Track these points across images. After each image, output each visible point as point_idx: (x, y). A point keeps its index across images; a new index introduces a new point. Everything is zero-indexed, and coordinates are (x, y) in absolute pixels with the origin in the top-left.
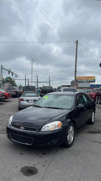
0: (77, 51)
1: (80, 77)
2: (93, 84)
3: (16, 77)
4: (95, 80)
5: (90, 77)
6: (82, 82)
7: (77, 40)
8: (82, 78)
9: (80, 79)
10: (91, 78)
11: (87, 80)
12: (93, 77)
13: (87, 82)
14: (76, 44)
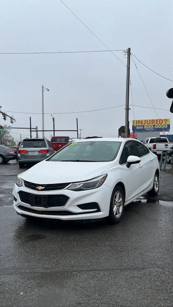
0: (128, 68)
1: (139, 121)
2: (166, 133)
3: (12, 122)
4: (169, 126)
5: (160, 120)
6: (143, 130)
7: (129, 49)
8: (144, 123)
9: (140, 124)
10: (161, 122)
11: (154, 126)
12: (166, 120)
13: (154, 131)
14: (127, 56)
